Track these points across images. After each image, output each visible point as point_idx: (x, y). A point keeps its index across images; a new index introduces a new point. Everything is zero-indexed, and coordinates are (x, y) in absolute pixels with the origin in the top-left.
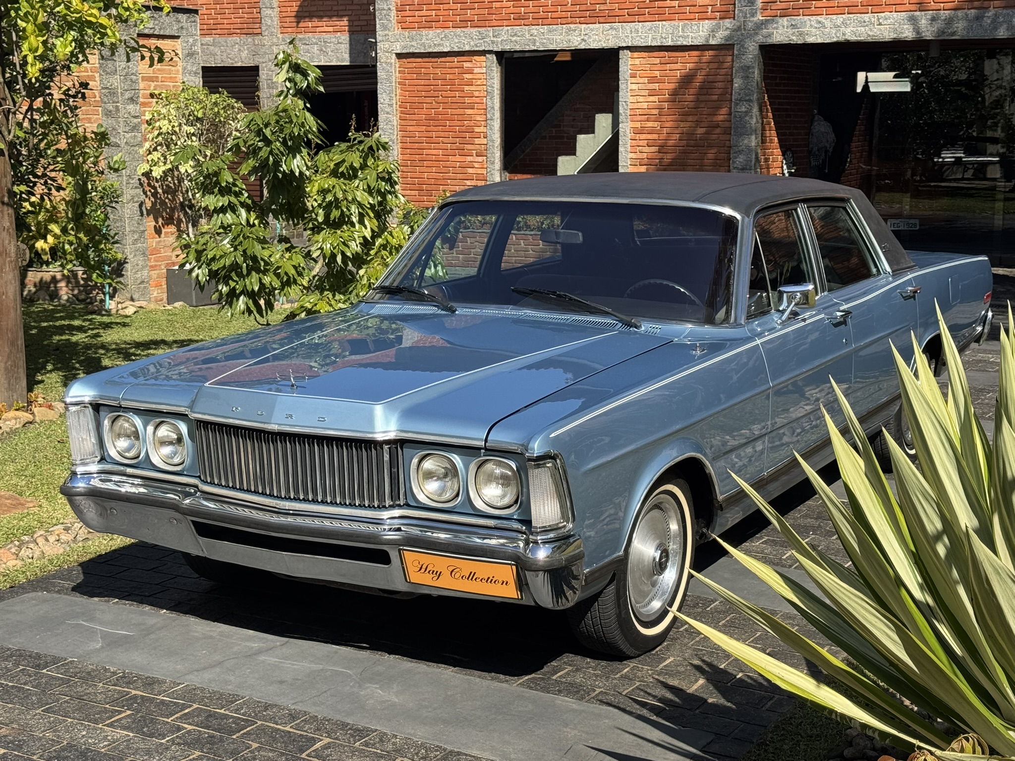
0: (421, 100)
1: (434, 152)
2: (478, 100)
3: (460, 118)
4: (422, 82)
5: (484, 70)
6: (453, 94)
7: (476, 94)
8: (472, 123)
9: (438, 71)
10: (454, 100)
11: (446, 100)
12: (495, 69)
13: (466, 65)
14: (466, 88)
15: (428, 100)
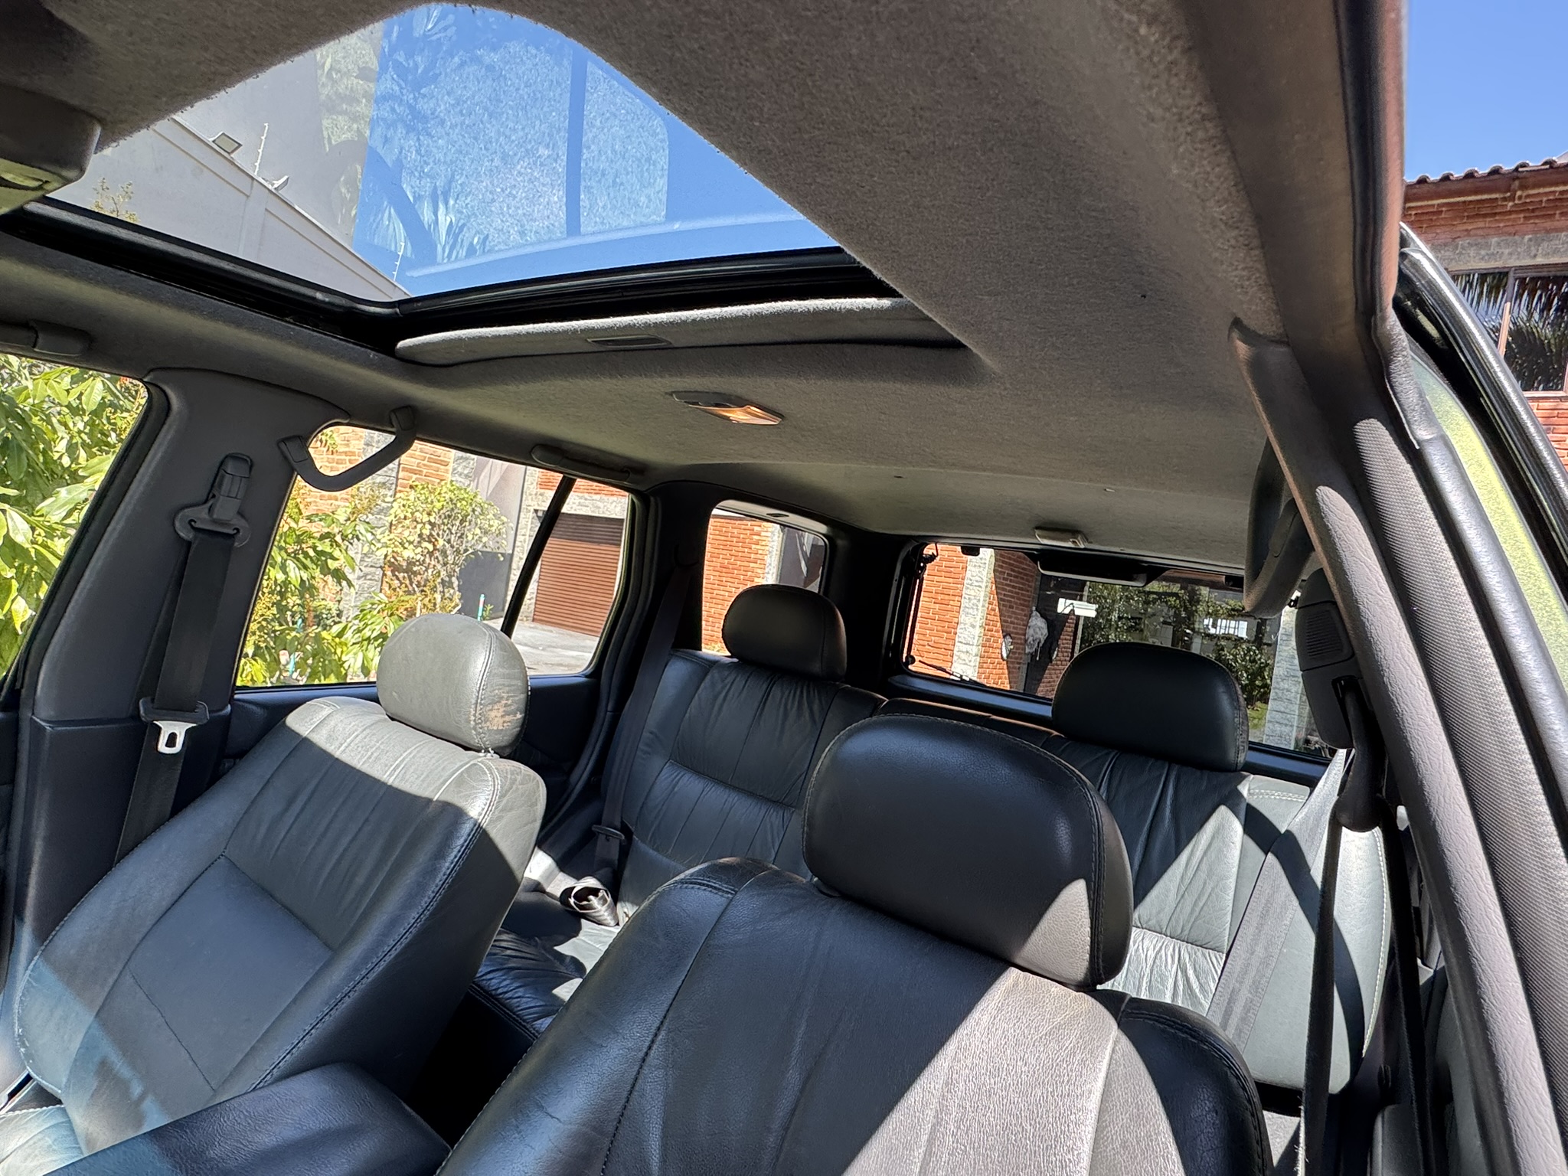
0: (720, 551)
1: (722, 593)
2: (761, 557)
3: (746, 569)
4: (723, 538)
5: (769, 534)
6: (743, 550)
7: (760, 552)
8: (753, 574)
9: (735, 531)
10: (744, 555)
11: (736, 554)
12: (777, 534)
13: (756, 528)
14: (753, 546)
15: (724, 552)
